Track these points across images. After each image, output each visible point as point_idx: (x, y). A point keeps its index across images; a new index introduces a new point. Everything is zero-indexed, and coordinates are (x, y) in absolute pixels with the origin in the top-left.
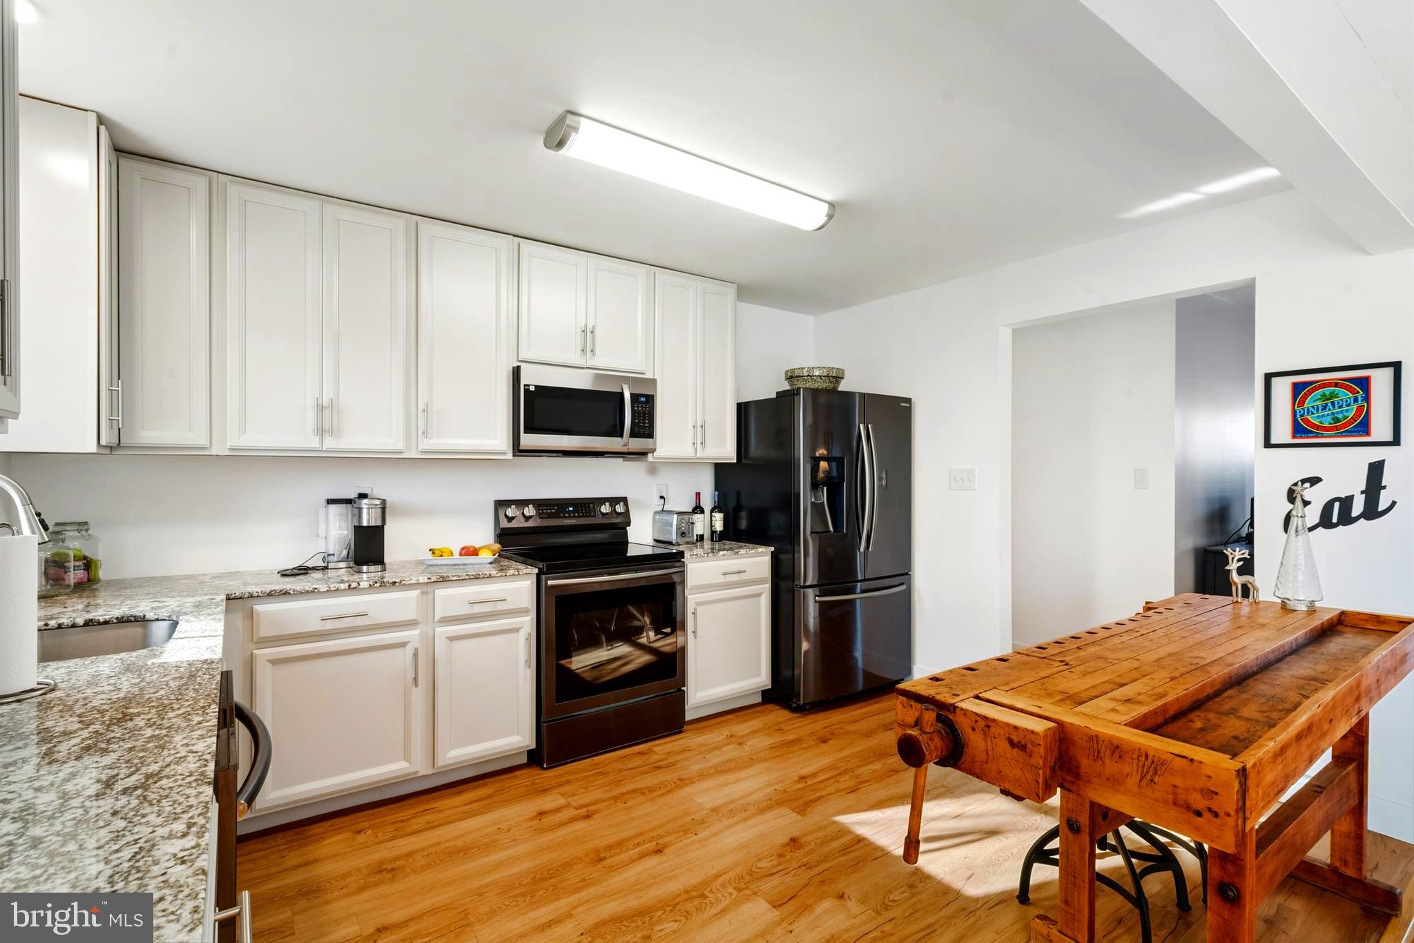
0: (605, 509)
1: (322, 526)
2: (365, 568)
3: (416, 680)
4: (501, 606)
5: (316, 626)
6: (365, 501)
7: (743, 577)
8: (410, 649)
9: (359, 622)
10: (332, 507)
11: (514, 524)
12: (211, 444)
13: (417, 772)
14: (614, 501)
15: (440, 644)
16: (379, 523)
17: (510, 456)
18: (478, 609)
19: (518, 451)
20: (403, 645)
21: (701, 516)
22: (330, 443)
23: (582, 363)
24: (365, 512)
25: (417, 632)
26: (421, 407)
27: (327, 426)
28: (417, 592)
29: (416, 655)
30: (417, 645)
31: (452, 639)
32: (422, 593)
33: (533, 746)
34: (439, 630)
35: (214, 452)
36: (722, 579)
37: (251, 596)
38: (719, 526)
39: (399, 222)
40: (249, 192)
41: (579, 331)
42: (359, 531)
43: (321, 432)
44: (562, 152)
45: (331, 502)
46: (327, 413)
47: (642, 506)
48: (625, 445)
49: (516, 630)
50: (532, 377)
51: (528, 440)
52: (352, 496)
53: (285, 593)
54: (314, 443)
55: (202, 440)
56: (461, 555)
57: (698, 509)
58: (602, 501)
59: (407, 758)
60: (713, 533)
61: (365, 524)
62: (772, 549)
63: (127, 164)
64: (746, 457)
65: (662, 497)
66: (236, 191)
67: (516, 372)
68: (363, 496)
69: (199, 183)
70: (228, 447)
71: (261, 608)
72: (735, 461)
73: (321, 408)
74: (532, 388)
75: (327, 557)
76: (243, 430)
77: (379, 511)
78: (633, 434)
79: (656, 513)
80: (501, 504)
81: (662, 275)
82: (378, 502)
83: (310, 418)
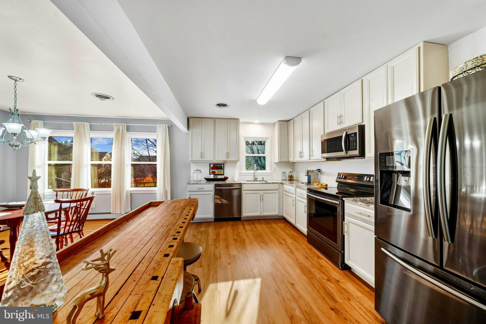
0: (366, 179)
3: (293, 205)
4: (302, 196)
7: (369, 219)
11: (340, 180)
12: (294, 160)
15: (297, 201)
20: (293, 198)
26: (311, 150)
27: (302, 156)
28: (295, 188)
39: (308, 112)
48: (346, 154)
49: (304, 203)
69: (293, 121)
74: (323, 141)
83: (299, 155)
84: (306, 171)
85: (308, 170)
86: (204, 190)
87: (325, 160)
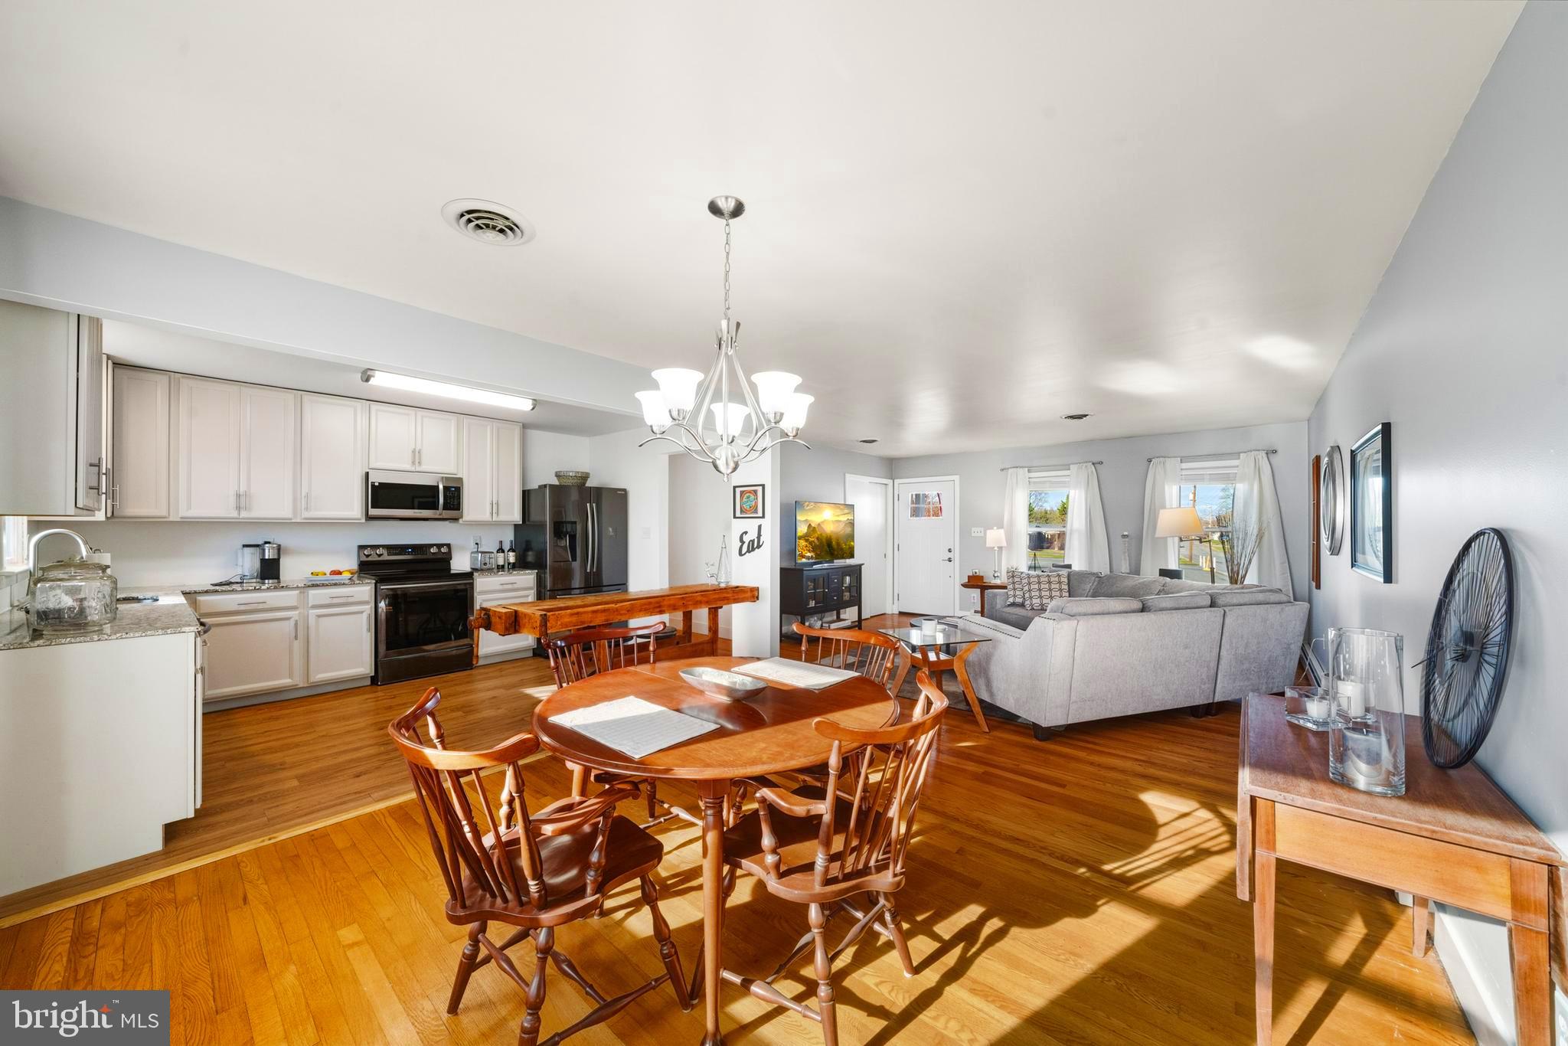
0: (433, 550)
1: (240, 560)
2: (267, 581)
3: (296, 638)
4: (351, 600)
5: (235, 608)
6: (267, 545)
7: (515, 586)
8: (292, 622)
9: (261, 606)
10: (245, 549)
11: (370, 559)
12: (169, 515)
13: (297, 685)
14: (439, 546)
15: (312, 621)
16: (276, 557)
17: (363, 521)
18: (335, 601)
19: (369, 518)
20: (288, 619)
21: (502, 554)
22: (244, 514)
23: (413, 469)
24: (267, 551)
25: (297, 612)
26: (303, 494)
27: (243, 505)
28: (297, 592)
29: (296, 624)
30: (297, 618)
31: (319, 616)
32: (300, 592)
33: (373, 674)
34: (311, 611)
35: (171, 519)
36: (501, 587)
37: (195, 592)
38: (512, 559)
39: (290, 396)
40: (192, 383)
41: (410, 452)
42: (263, 561)
43: (239, 508)
44: (370, 383)
45: (245, 546)
46: (243, 499)
47: (462, 548)
48: (440, 515)
49: (362, 612)
50: (376, 478)
51: (373, 512)
52: (260, 543)
53: (217, 591)
54: (234, 514)
55: (164, 513)
56: (330, 574)
57: (501, 550)
58: (432, 545)
59: (291, 676)
60: (509, 564)
61: (267, 557)
62: (536, 571)
63: (119, 371)
64: (529, 520)
65: (477, 544)
66: (186, 383)
67: (367, 474)
68: (266, 543)
69: (163, 379)
70: (180, 516)
71: (201, 598)
72: (521, 523)
73: (238, 496)
74: (377, 484)
75: (243, 577)
76: (189, 508)
77: (276, 551)
78: (445, 508)
79: (472, 553)
80: (361, 548)
81: (466, 420)
82: (275, 546)
83: (232, 501)
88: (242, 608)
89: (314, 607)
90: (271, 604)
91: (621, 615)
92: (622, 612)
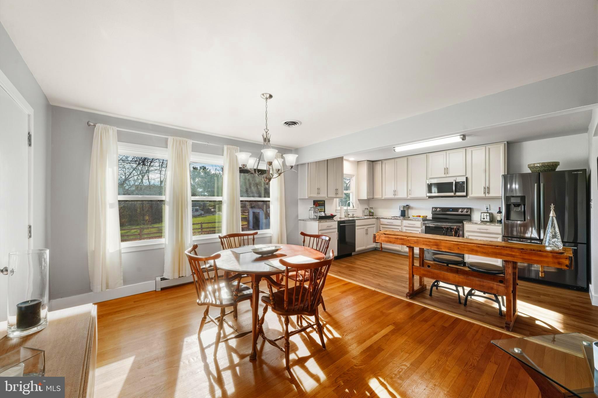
0: (461, 210)
2: (401, 217)
4: (415, 226)
7: (488, 231)
11: (435, 212)
12: (382, 198)
14: (464, 209)
18: (410, 225)
21: (500, 214)
22: (396, 197)
23: (445, 176)
24: (401, 208)
25: (400, 227)
26: (409, 189)
32: (401, 221)
41: (444, 169)
42: (401, 211)
43: (395, 195)
47: (479, 210)
48: (455, 194)
54: (393, 197)
58: (460, 208)
63: (374, 163)
65: (487, 208)
66: (384, 162)
68: (407, 205)
69: (381, 162)
71: (381, 220)
73: (394, 191)
74: (429, 184)
76: (385, 195)
78: (456, 191)
80: (433, 208)
81: (470, 149)
83: (392, 193)
84: (403, 207)
85: (404, 206)
86: (332, 227)
87: (428, 198)
88: (388, 224)
89: (405, 226)
90: (394, 224)
91: (411, 243)
92: (412, 242)
